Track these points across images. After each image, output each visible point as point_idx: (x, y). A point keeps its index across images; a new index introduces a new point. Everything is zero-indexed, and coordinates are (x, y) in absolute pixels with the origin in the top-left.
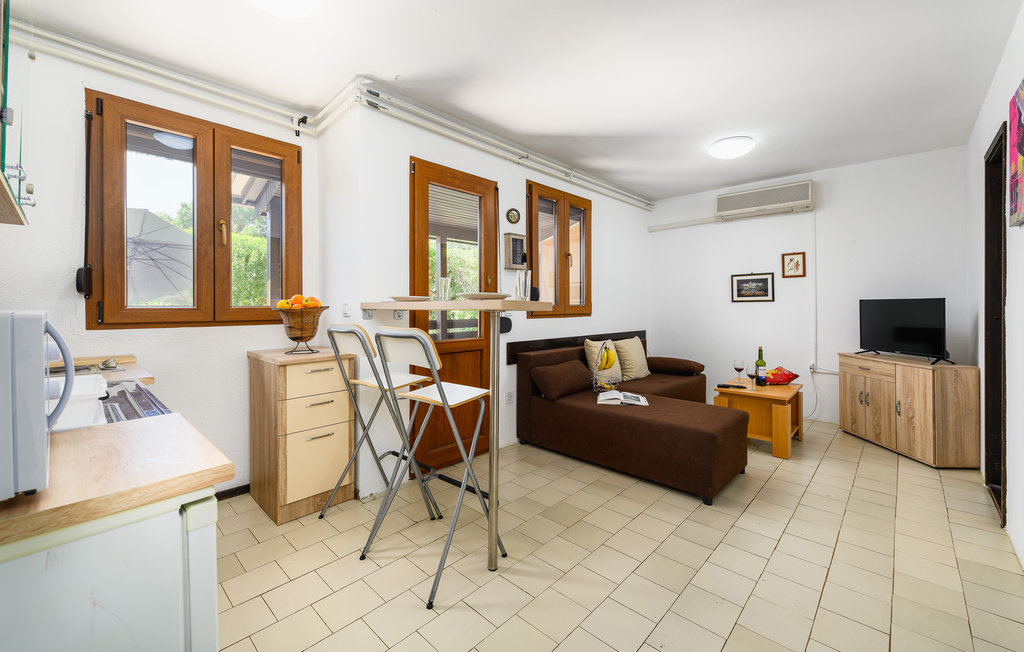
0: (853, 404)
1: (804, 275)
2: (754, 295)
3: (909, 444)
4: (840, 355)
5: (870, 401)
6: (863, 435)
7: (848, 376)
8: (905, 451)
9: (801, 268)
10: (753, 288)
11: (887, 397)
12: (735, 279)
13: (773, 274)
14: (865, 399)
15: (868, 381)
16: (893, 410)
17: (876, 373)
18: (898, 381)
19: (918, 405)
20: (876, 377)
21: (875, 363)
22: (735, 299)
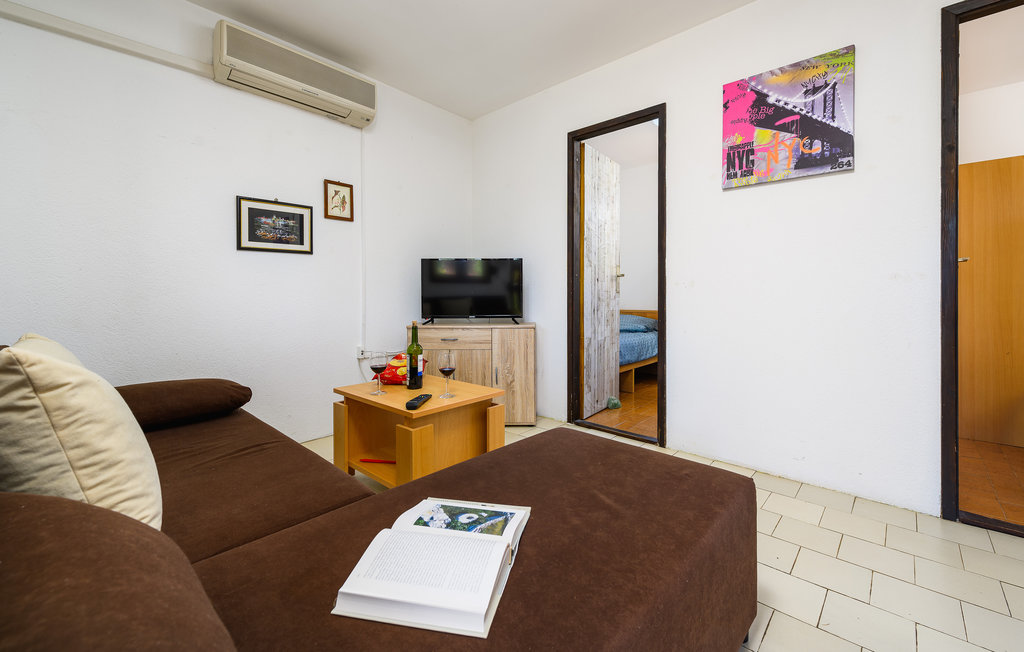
1: (351, 219)
2: (280, 241)
11: (480, 368)
12: (245, 204)
13: (310, 208)
15: (454, 356)
17: (465, 343)
18: (496, 347)
20: (467, 347)
21: (466, 332)
22: (245, 243)
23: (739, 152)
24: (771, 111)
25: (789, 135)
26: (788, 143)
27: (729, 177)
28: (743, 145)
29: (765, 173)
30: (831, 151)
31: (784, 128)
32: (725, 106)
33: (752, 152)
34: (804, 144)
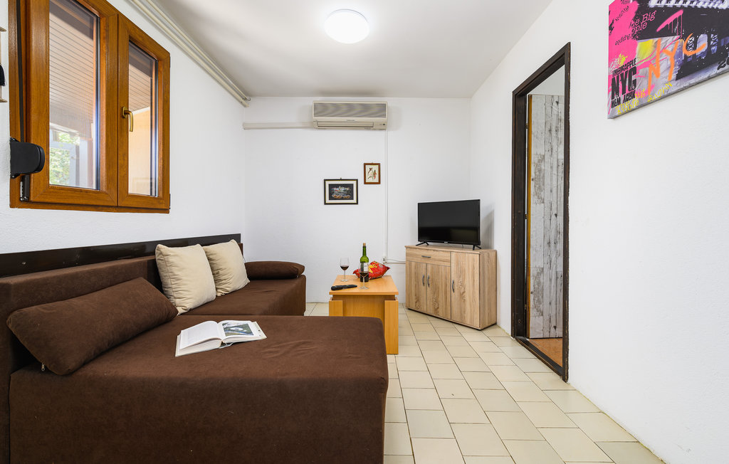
0: (417, 286)
1: (379, 183)
2: (342, 199)
3: (461, 314)
4: (407, 247)
5: (430, 282)
6: (425, 311)
7: (413, 264)
8: (458, 320)
9: (377, 176)
10: (341, 192)
11: (444, 279)
12: (328, 183)
13: (357, 180)
14: (426, 281)
15: (429, 267)
16: (448, 289)
17: (435, 260)
18: (453, 265)
19: (468, 282)
20: (436, 263)
21: (435, 252)
22: (328, 201)
23: (622, 74)
24: (652, 17)
25: (670, 39)
26: (669, 49)
27: (613, 105)
28: (627, 65)
29: (646, 92)
30: (718, 44)
31: (667, 32)
32: (611, 28)
33: (634, 71)
34: (687, 45)
